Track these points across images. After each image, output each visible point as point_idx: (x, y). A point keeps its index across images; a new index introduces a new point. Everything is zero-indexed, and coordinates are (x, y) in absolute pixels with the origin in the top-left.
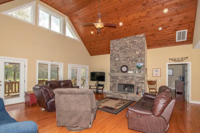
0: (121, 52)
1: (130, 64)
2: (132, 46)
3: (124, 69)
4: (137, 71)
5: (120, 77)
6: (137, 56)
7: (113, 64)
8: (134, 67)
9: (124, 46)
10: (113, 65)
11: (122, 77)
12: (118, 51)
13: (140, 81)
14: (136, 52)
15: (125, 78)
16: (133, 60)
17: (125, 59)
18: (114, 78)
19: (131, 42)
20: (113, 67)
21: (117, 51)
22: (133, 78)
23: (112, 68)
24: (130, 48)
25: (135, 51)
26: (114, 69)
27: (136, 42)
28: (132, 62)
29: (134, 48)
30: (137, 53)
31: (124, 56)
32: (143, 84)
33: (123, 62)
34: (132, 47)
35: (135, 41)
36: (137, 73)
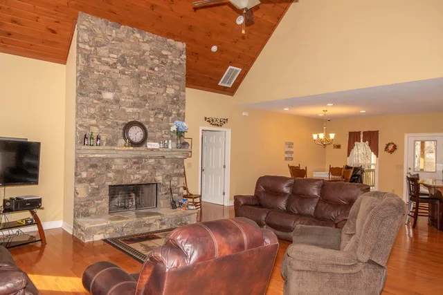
0: (122, 73)
1: (152, 120)
2: (158, 66)
3: (136, 134)
4: (170, 141)
5: (118, 161)
6: (170, 100)
7: (92, 111)
8: (161, 129)
9: (135, 57)
10: (92, 117)
11: (126, 160)
12: (114, 66)
13: (175, 171)
14: (166, 87)
15: (135, 163)
16: (158, 110)
17: (137, 100)
18: (94, 166)
19: (153, 52)
20: (94, 122)
21: (107, 63)
22: (159, 162)
23: (88, 127)
24: (151, 69)
25: (165, 84)
26: (95, 130)
27: (166, 56)
28: (156, 114)
29: (162, 74)
30: (170, 91)
31: (134, 91)
32: (182, 179)
33: (130, 110)
34: (156, 69)
35: (164, 53)
36: (170, 147)
